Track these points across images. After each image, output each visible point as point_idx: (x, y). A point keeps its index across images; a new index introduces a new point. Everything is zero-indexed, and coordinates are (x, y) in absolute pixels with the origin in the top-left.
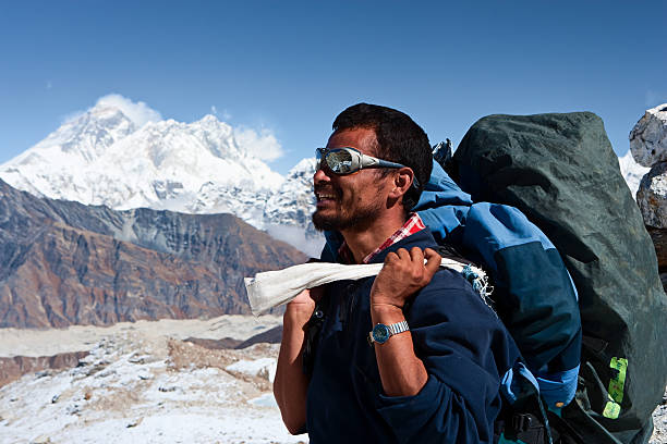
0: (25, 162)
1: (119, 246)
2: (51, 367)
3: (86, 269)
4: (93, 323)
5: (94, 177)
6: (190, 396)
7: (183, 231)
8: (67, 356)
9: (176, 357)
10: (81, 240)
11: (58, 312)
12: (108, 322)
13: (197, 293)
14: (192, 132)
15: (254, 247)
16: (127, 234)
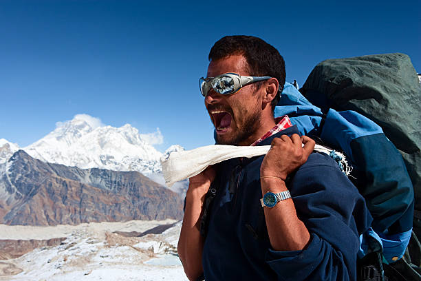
0: (39, 145)
1: (83, 186)
2: (48, 245)
3: (66, 197)
4: (69, 224)
5: (72, 153)
6: (116, 260)
7: (114, 179)
8: (57, 240)
9: (109, 240)
10: (64, 183)
11: (52, 218)
12: (76, 223)
13: (119, 210)
14: (119, 132)
15: (148, 187)
16: (87, 181)
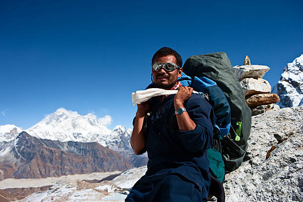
0: (35, 128)
1: (62, 152)
2: (41, 190)
3: (52, 160)
4: (55, 176)
5: (55, 132)
6: (84, 198)
7: (82, 148)
8: (46, 187)
9: (80, 186)
10: (51, 151)
11: (44, 173)
12: (59, 176)
13: (86, 166)
14: (85, 118)
15: (103, 152)
16: (65, 149)
